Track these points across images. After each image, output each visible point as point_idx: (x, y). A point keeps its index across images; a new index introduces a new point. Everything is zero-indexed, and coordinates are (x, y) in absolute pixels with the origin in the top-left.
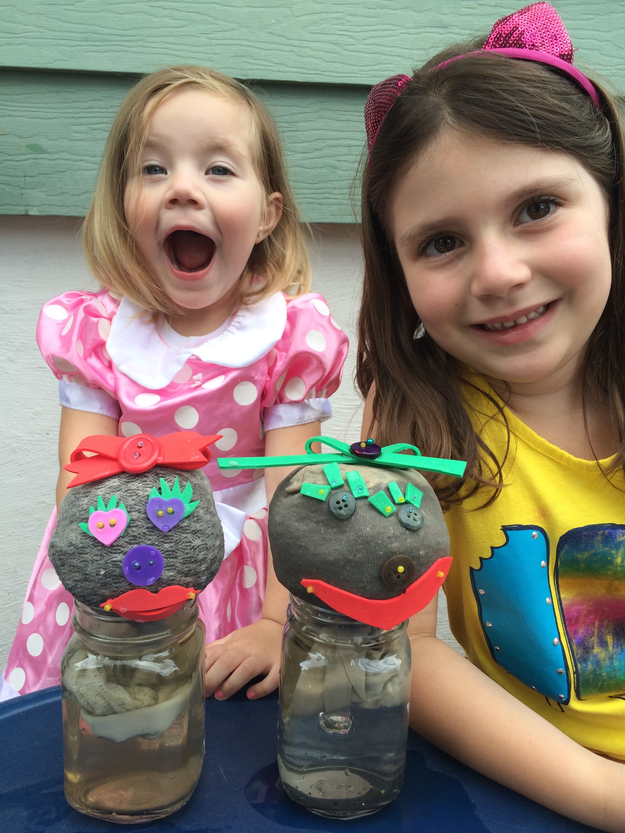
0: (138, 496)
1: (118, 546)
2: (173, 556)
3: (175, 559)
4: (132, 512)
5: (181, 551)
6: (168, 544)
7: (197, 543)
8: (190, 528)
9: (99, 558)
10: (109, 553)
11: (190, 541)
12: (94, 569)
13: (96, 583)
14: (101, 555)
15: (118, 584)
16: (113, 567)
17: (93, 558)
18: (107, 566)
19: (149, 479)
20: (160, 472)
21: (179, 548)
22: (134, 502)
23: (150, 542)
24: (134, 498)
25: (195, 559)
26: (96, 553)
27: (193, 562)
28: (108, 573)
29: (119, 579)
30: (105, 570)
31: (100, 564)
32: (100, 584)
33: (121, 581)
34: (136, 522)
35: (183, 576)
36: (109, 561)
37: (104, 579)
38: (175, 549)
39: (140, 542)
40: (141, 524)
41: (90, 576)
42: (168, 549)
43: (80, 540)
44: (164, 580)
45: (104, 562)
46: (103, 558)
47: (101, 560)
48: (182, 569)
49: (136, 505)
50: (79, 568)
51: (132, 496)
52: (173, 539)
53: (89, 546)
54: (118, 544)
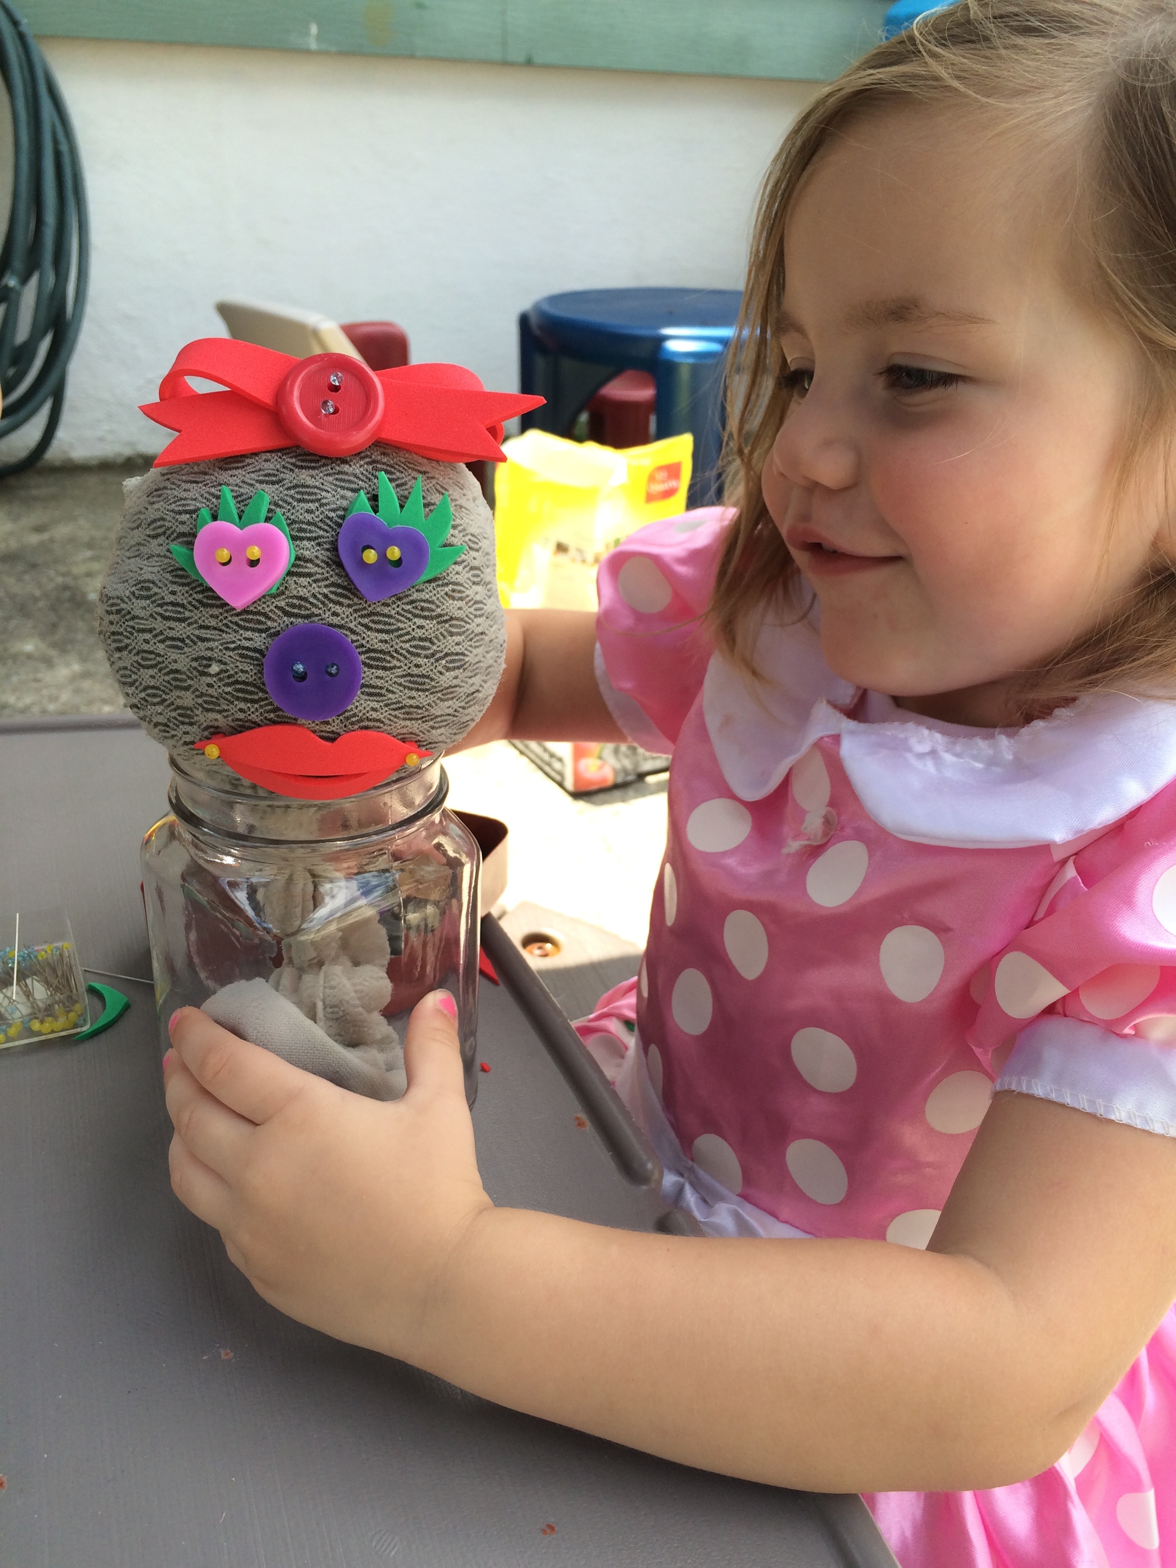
0: (322, 505)
1: (258, 613)
2: (384, 664)
3: (387, 672)
4: (302, 539)
5: (405, 657)
6: (376, 634)
7: (445, 648)
8: (433, 607)
9: (211, 634)
10: (235, 627)
11: (429, 637)
12: (196, 659)
13: (197, 693)
14: (215, 629)
15: (249, 705)
16: (241, 662)
17: (197, 632)
18: (227, 657)
19: (351, 469)
20: (379, 457)
21: (401, 647)
22: (309, 517)
23: (336, 620)
24: (312, 506)
25: (433, 683)
26: (204, 621)
27: (427, 690)
28: (229, 673)
29: (251, 693)
30: (222, 666)
31: (212, 649)
32: (205, 699)
33: (256, 697)
34: (309, 565)
35: (400, 715)
36: (232, 646)
37: (216, 687)
38: (392, 649)
39: (313, 615)
40: (321, 572)
41: (184, 677)
42: (376, 646)
43: (169, 585)
44: (355, 715)
45: (222, 644)
46: (220, 635)
47: (214, 640)
48: (400, 699)
49: (315, 524)
50: (159, 655)
51: (308, 501)
52: (390, 624)
53: (190, 603)
54: (259, 608)
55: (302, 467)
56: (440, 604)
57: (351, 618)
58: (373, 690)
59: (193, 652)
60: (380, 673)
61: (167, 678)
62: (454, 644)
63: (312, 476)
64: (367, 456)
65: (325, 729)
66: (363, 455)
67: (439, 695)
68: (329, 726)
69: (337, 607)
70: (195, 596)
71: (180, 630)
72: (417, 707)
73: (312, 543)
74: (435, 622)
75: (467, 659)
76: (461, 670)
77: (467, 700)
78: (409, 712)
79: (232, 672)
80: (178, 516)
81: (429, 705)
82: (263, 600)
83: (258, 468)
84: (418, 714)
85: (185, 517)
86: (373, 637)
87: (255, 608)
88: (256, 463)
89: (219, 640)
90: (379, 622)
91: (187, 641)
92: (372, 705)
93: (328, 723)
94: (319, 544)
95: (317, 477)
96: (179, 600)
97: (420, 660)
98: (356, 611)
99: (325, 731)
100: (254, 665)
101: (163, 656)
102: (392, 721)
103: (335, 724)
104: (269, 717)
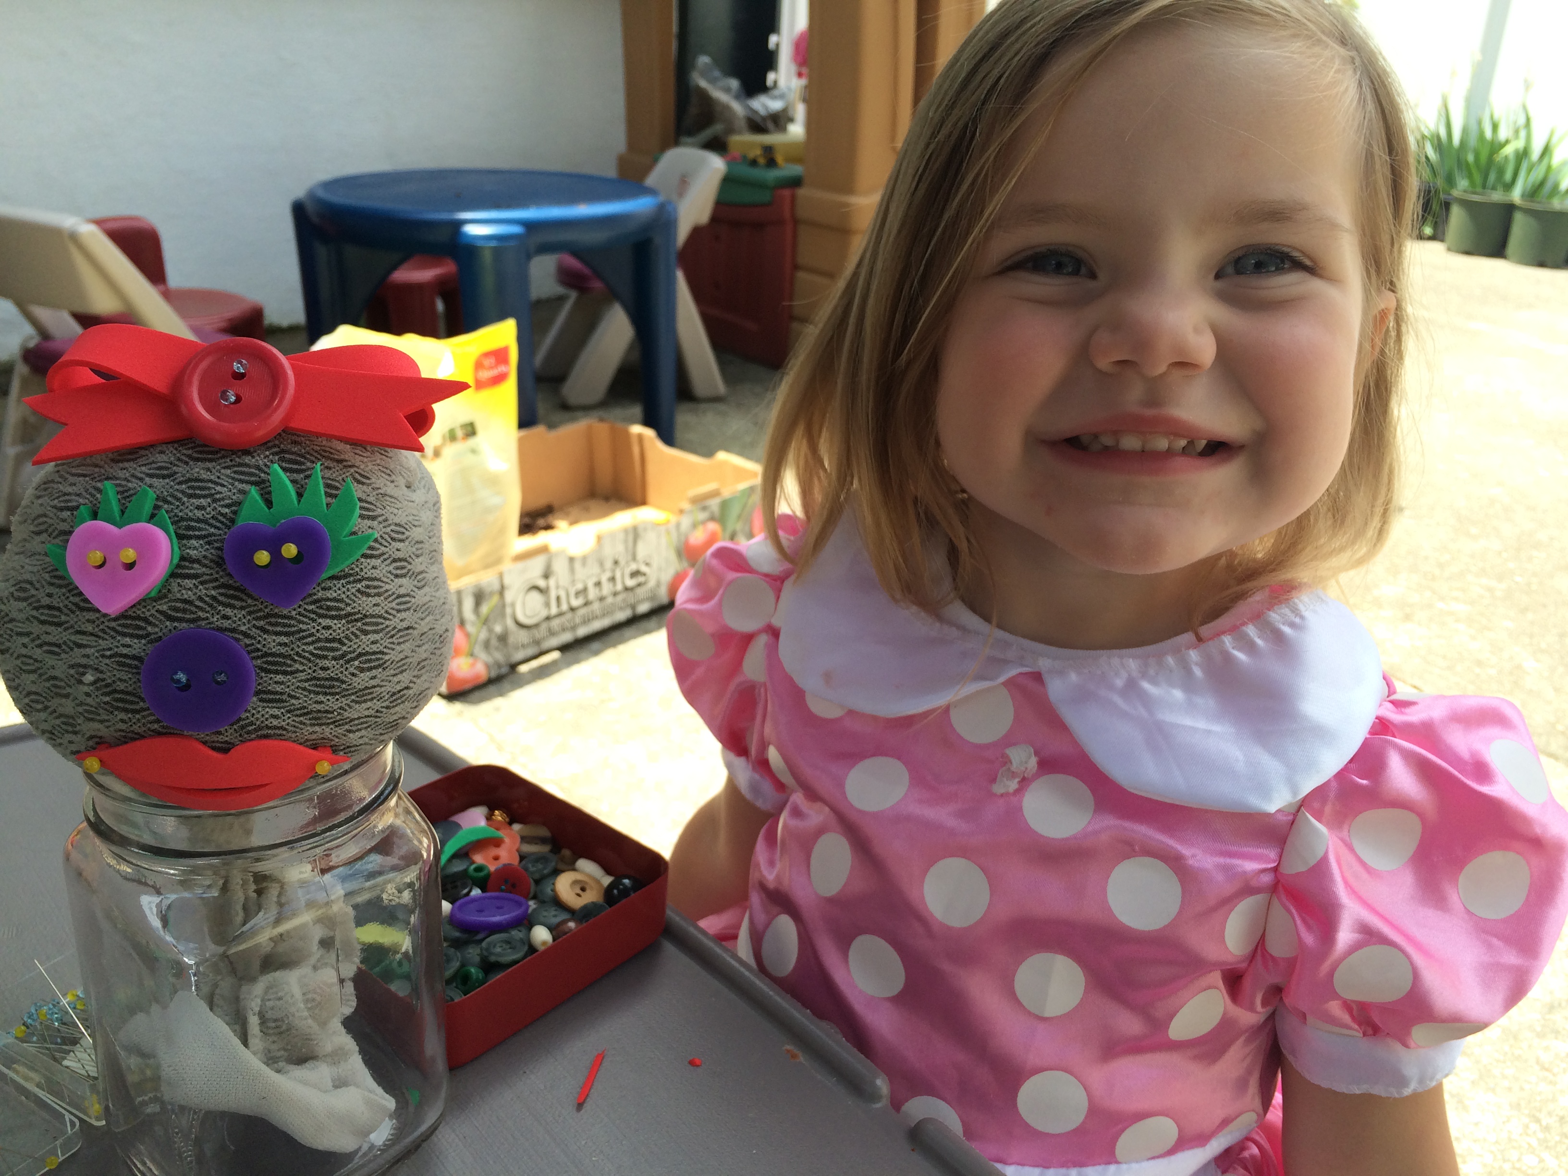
1: (138, 618)
2: (284, 668)
3: (288, 677)
4: (190, 538)
5: (309, 660)
6: (274, 637)
7: (358, 647)
8: (342, 605)
9: (88, 641)
10: (112, 633)
11: (338, 637)
12: (72, 666)
13: (77, 702)
14: (92, 634)
15: (130, 715)
16: (119, 670)
17: (73, 638)
18: (103, 665)
19: (253, 460)
20: (289, 446)
21: (303, 650)
22: (199, 514)
23: (226, 624)
24: (203, 502)
25: (344, 686)
26: (80, 627)
27: (337, 693)
28: (106, 682)
29: (132, 703)
30: (98, 675)
31: (88, 656)
32: (85, 708)
33: (138, 707)
34: (195, 566)
35: (306, 721)
36: (108, 653)
37: (93, 696)
38: (292, 653)
39: (199, 619)
40: (209, 573)
41: (62, 684)
42: (274, 650)
43: (46, 587)
44: (252, 724)
45: (98, 651)
46: (96, 641)
47: (90, 647)
48: (305, 704)
49: (205, 522)
50: (36, 660)
51: (199, 497)
52: (290, 626)
53: (66, 606)
54: (138, 612)
55: (197, 460)
56: (350, 602)
57: (244, 620)
58: (272, 697)
59: (70, 659)
60: (280, 678)
61: (47, 684)
62: (369, 643)
63: (208, 470)
64: (275, 446)
65: (216, 739)
66: (270, 444)
67: (353, 697)
68: (222, 737)
69: (228, 610)
70: (71, 598)
71: (56, 635)
72: (327, 712)
73: (201, 542)
74: (344, 621)
75: (387, 657)
76: (380, 670)
77: (391, 699)
78: (318, 718)
79: (109, 681)
80: (59, 513)
81: (341, 708)
82: (143, 604)
83: (151, 460)
84: (329, 719)
85: (66, 514)
86: (269, 640)
87: (134, 612)
88: (150, 455)
89: (96, 647)
90: (277, 624)
91: (64, 647)
92: (271, 712)
93: (219, 733)
94: (209, 543)
95: (213, 470)
96: (55, 604)
97: (327, 662)
98: (250, 613)
99: (218, 742)
100: (133, 674)
101: (41, 662)
102: (297, 728)
103: (228, 734)
104: (153, 728)
